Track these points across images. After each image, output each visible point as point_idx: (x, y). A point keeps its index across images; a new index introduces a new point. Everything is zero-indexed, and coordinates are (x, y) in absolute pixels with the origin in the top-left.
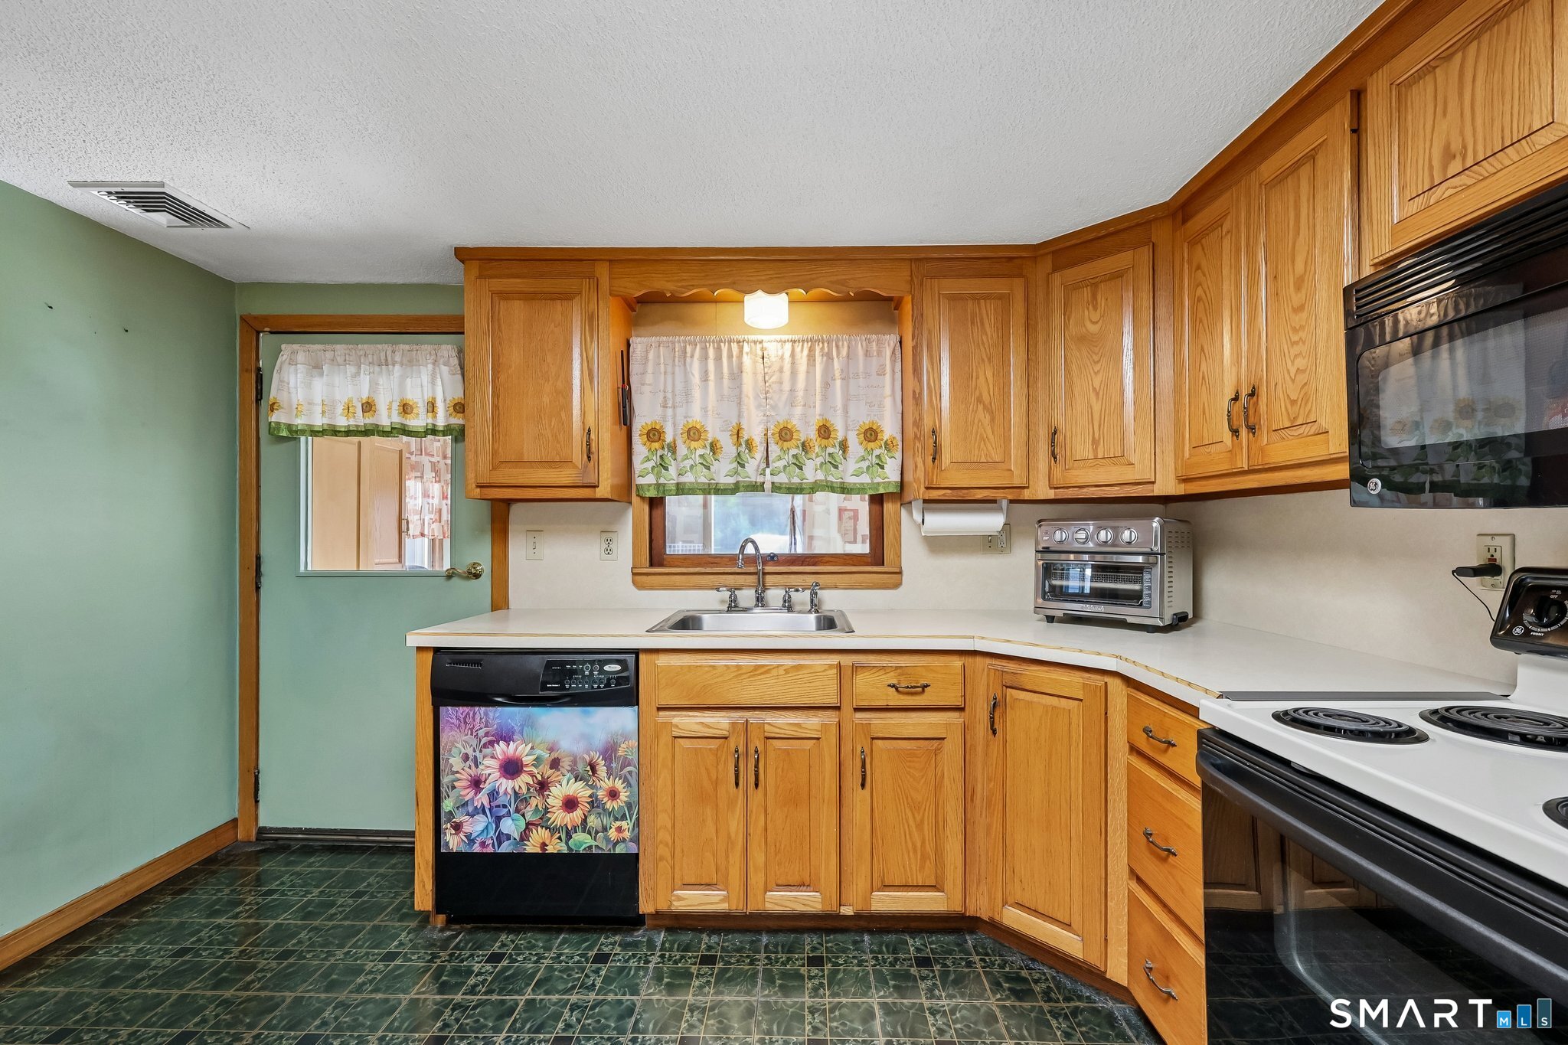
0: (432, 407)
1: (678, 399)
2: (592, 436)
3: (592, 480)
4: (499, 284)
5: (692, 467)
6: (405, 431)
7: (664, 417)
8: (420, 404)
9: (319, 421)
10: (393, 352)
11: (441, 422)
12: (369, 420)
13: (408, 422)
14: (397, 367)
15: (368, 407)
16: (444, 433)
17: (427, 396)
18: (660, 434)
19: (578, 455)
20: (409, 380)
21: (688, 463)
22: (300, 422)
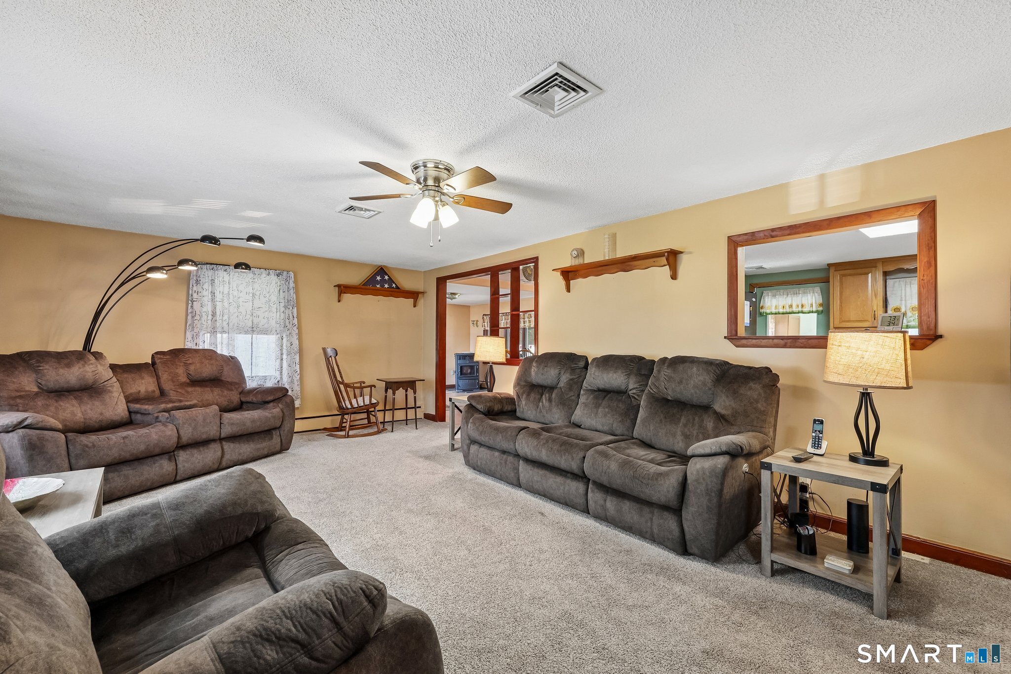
0: (812, 305)
1: (907, 298)
2: (876, 313)
3: (876, 325)
4: (842, 272)
5: (914, 320)
6: (803, 312)
7: (901, 304)
8: (807, 304)
9: (774, 311)
10: (799, 290)
11: (814, 309)
12: (791, 310)
13: (803, 310)
14: (800, 295)
15: (791, 306)
16: (815, 312)
17: (810, 302)
18: (899, 310)
19: (870, 318)
20: (803, 298)
21: (912, 319)
22: (768, 311)
